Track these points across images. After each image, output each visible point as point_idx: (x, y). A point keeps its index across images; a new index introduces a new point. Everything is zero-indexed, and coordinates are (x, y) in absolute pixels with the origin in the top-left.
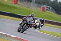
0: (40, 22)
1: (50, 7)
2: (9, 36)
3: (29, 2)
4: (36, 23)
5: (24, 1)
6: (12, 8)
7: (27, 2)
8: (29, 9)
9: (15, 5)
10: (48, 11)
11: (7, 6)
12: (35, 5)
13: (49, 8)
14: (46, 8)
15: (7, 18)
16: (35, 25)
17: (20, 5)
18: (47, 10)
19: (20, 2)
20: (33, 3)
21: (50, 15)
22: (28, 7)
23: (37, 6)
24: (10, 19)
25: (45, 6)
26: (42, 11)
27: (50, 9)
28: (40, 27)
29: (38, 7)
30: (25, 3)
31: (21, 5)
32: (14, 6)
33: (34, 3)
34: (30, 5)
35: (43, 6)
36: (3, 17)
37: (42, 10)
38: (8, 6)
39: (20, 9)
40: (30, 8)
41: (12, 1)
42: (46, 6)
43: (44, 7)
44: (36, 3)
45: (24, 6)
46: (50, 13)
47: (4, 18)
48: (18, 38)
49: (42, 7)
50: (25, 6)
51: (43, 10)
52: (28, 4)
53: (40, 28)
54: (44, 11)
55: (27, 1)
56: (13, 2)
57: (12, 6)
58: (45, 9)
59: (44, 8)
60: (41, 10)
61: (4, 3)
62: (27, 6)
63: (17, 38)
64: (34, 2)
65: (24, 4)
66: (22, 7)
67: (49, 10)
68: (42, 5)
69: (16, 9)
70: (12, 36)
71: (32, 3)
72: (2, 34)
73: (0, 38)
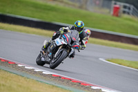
1: (132, 7)
2: (41, 73)
6: (45, 9)
8: (83, 12)
10: (126, 16)
12: (98, 2)
13: (129, 9)
14: (122, 9)
15: (34, 33)
17: (62, 2)
18: (124, 12)
21: (131, 23)
22: (81, 7)
25: (120, 5)
26: (114, 15)
27: (131, 11)
29: (103, 6)
31: (66, 3)
32: (49, 6)
34: (86, 2)
35: (115, 4)
36: (25, 31)
37: (112, 13)
39: (64, 12)
40: (86, 9)
42: (122, 4)
43: (117, 6)
46: (130, 20)
47: (28, 32)
48: (60, 77)
49: (113, 6)
51: (115, 12)
54: (117, 16)
58: (119, 11)
59: (118, 8)
60: (110, 13)
62: (78, 4)
63: (57, 76)
66: (67, 8)
67: (128, 13)
68: (113, 2)
72: (23, 69)
73: (20, 78)
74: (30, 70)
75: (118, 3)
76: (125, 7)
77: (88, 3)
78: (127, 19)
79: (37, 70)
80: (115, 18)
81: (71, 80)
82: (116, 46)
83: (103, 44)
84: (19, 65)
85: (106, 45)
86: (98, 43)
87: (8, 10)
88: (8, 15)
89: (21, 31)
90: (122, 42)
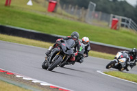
0: (128, 57)
1: (130, 20)
2: (38, 85)
3: (83, 8)
4: (119, 58)
5: (70, 6)
7: (78, 9)
8: (82, 24)
9: (51, 16)
10: (124, 29)
11: (32, 18)
12: (96, 15)
13: (128, 22)
14: (120, 22)
15: (33, 44)
16: (116, 64)
17: (61, 14)
18: (122, 25)
19: (62, 8)
20: (91, 10)
21: (129, 36)
22: (79, 20)
23: (100, 17)
24: (40, 46)
25: (118, 18)
26: (112, 28)
27: (129, 25)
28: (129, 68)
29: (102, 19)
30: (73, 10)
31: (65, 15)
32: (48, 18)
33: (94, 11)
34: (85, 15)
35: (114, 17)
36: (24, 43)
37: (110, 26)
38: (35, 18)
39: (62, 24)
40: (85, 22)
41: (44, 6)
42: (121, 17)
43: (116, 19)
44: (97, 10)
45: (71, 17)
46: (128, 33)
47: (27, 44)
49: (111, 19)
50: (73, 18)
51: (113, 25)
52: (81, 13)
53: (128, 70)
54: (115, 29)
55: (77, 6)
56: (46, 9)
57: (44, 18)
58: (117, 24)
59: (117, 21)
60: (108, 25)
61: (27, 11)
62: (77, 17)
64: (94, 9)
65: (72, 13)
66: (66, 20)
67: (127, 27)
68: (112, 15)
69: (53, 25)
70: (43, 84)
71: (89, 10)
72: (21, 80)
73: (18, 88)
74: (28, 81)
75: (117, 16)
76: (123, 20)
77: (87, 16)
78: (124, 32)
79: (35, 81)
83: (100, 57)
84: (18, 76)
86: (96, 56)
87: (7, 22)
89: (20, 42)
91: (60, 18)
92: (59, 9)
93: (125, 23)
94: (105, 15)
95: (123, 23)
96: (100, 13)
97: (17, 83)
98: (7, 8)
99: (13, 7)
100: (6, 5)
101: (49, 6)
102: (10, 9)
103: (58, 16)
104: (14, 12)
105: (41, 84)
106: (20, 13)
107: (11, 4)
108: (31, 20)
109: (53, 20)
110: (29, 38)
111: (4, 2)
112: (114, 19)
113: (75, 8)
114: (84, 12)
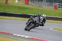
3: (41, 1)
5: (35, 1)
6: (23, 9)
7: (39, 2)
8: (41, 8)
9: (27, 6)
10: (60, 9)
11: (18, 8)
12: (47, 4)
14: (58, 6)
15: (20, 20)
17: (31, 5)
20: (44, 2)
22: (39, 7)
26: (54, 9)
29: (49, 5)
30: (36, 2)
31: (33, 5)
32: (25, 7)
33: (45, 2)
35: (55, 4)
37: (54, 8)
38: (19, 8)
39: (32, 9)
40: (42, 7)
42: (58, 4)
43: (56, 5)
44: (47, 1)
45: (36, 6)
47: (17, 20)
48: (33, 38)
49: (54, 5)
52: (40, 3)
54: (56, 9)
56: (24, 3)
57: (24, 7)
59: (56, 6)
60: (53, 8)
61: (16, 5)
62: (38, 5)
63: (32, 38)
65: (36, 4)
66: (33, 7)
67: (61, 8)
68: (54, 3)
69: (28, 10)
71: (43, 2)
72: (16, 36)
73: (15, 40)
74: (19, 36)
75: (56, 3)
76: (59, 5)
77: (43, 4)
78: (60, 10)
79: (22, 36)
80: (55, 10)
81: (38, 39)
82: (57, 23)
84: (14, 35)
85: (52, 22)
87: (7, 11)
88: (7, 12)
89: (14, 19)
90: (59, 20)
91: (30, 7)
92: (30, 3)
93: (60, 6)
94: (51, 3)
95: (59, 6)
96: (49, 2)
97: (14, 38)
98: (6, 5)
99: (9, 4)
100: (6, 3)
101: (25, 2)
102: (8, 5)
103: (30, 6)
104: (10, 6)
105: (25, 37)
106: (12, 6)
107: (8, 3)
108: (18, 9)
109: (27, 8)
110: (17, 17)
111: (5, 2)
112: (55, 5)
113: (37, 2)
114: (41, 3)
